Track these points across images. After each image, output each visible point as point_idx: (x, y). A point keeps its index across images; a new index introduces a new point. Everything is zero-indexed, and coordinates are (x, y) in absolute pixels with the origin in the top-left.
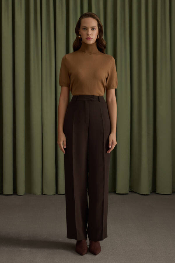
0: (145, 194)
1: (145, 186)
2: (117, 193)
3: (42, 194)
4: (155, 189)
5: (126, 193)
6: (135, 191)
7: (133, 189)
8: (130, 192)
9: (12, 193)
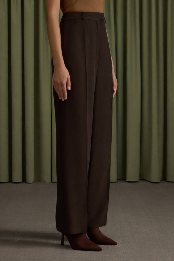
0: (155, 182)
1: (155, 174)
2: (127, 181)
3: (52, 182)
4: (166, 177)
5: (136, 181)
6: (145, 179)
7: (143, 177)
8: (140, 179)
9: (21, 181)
